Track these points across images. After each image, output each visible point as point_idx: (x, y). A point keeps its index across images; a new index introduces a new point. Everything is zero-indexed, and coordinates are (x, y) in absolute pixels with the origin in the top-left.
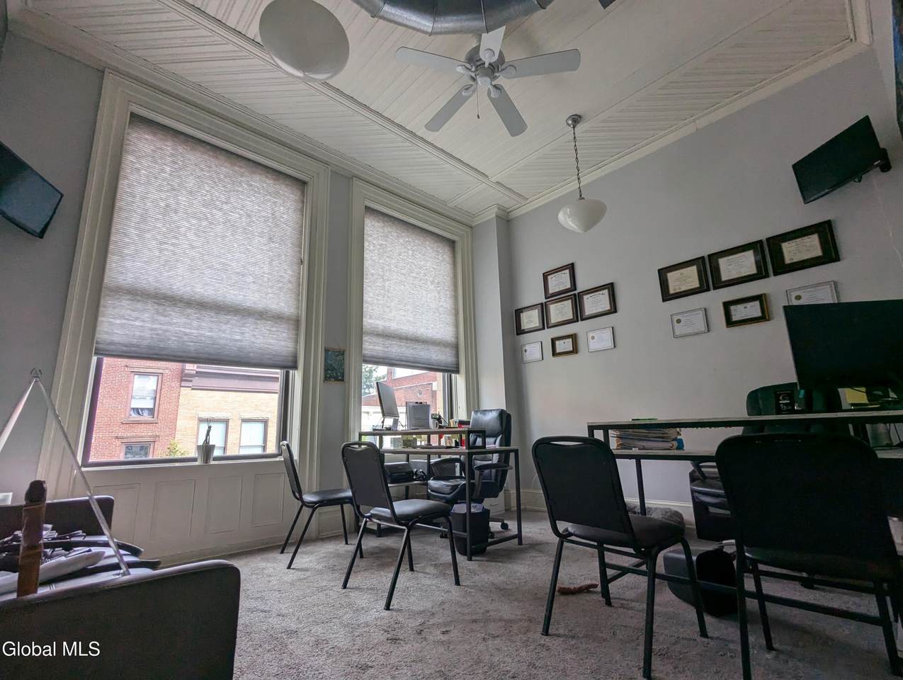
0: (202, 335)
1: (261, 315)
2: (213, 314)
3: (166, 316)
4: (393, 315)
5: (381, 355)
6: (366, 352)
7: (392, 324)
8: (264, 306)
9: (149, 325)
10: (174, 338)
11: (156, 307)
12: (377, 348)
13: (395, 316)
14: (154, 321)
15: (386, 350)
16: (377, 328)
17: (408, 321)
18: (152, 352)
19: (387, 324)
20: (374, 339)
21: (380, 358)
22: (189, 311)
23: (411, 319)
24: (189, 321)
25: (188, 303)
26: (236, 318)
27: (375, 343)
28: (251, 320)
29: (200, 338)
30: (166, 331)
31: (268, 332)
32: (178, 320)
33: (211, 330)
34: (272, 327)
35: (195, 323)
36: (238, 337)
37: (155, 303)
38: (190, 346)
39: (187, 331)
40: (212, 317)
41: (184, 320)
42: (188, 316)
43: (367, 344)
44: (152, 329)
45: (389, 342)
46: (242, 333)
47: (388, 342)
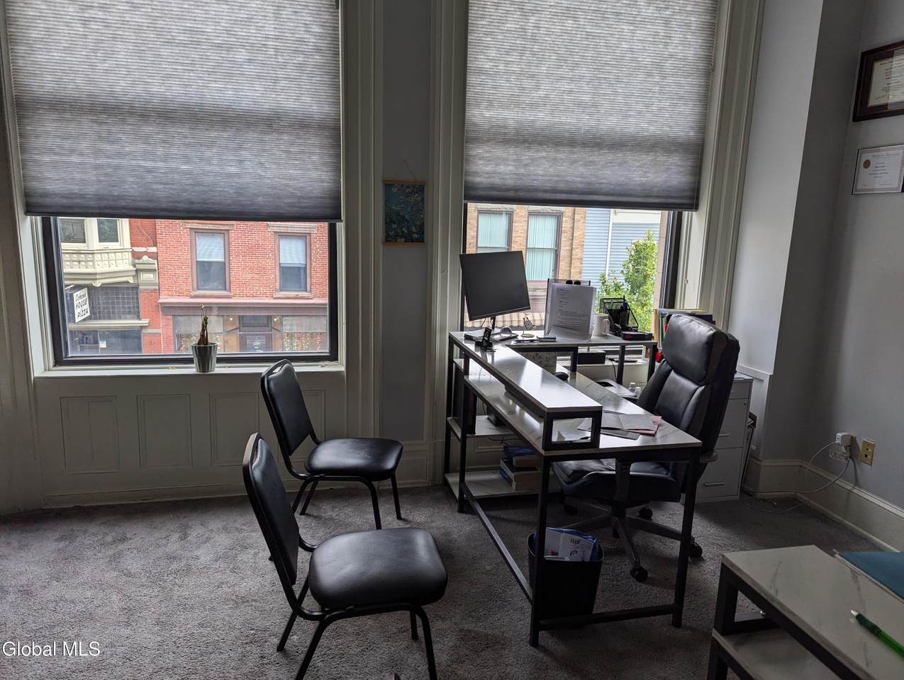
0: (174, 171)
1: (270, 123)
2: (185, 131)
3: (113, 142)
4: (542, 93)
5: (510, 182)
6: (478, 179)
7: (541, 115)
8: (273, 105)
9: (92, 161)
10: (131, 179)
11: (96, 127)
12: (502, 168)
13: (547, 96)
14: (97, 153)
15: (522, 171)
16: (505, 127)
17: (580, 104)
18: (104, 203)
19: (528, 116)
20: (499, 152)
21: (508, 190)
22: (148, 129)
23: (586, 98)
24: (150, 148)
25: (142, 116)
26: (225, 135)
27: (498, 158)
28: (251, 135)
29: (171, 176)
30: (118, 167)
31: (284, 155)
32: (133, 148)
33: (187, 160)
34: (292, 144)
35: (160, 151)
36: (233, 170)
37: (93, 121)
38: (157, 190)
39: (149, 164)
40: (185, 137)
41: (141, 147)
42: (146, 139)
43: (481, 162)
44: (97, 167)
45: (531, 154)
46: (241, 162)
47: (527, 155)
